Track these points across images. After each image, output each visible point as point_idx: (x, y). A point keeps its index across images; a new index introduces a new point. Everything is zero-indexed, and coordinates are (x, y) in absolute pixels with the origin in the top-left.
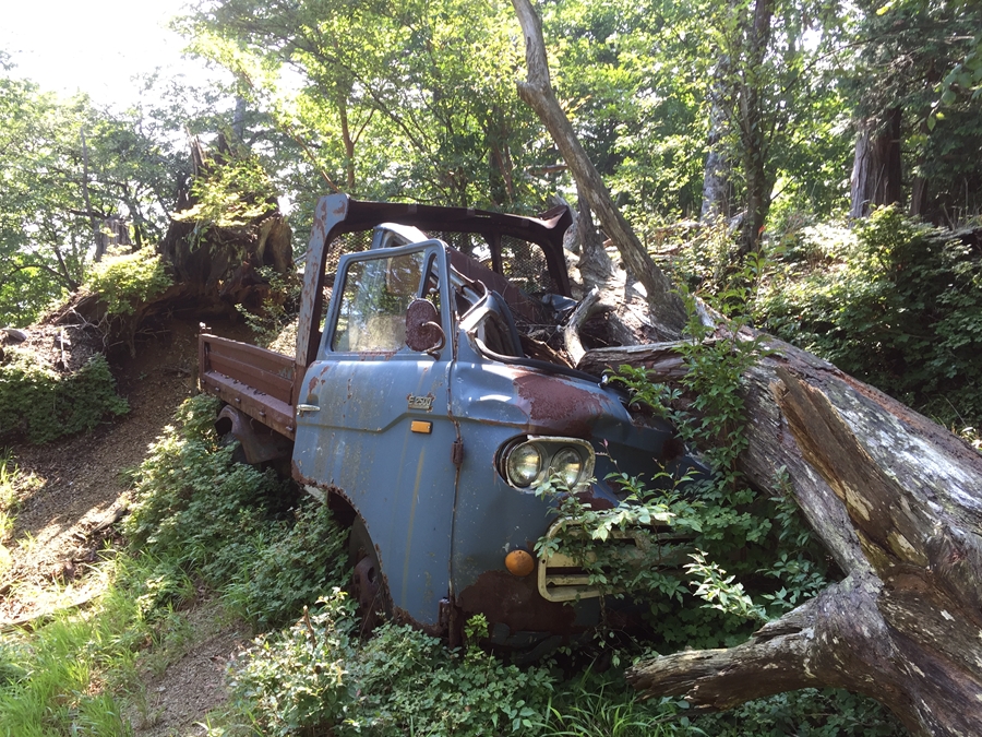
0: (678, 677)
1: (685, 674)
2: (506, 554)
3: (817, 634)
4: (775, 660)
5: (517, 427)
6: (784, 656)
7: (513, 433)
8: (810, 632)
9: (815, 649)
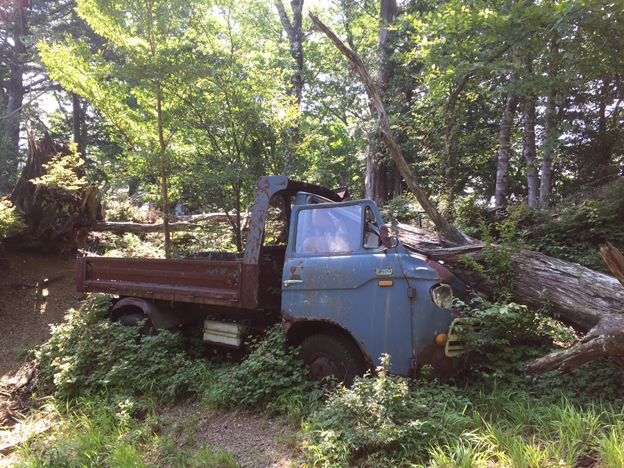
0: (551, 364)
1: (553, 362)
2: (436, 336)
3: (606, 336)
4: (592, 348)
5: (435, 280)
6: (595, 346)
7: (434, 283)
8: (603, 336)
9: (606, 341)
